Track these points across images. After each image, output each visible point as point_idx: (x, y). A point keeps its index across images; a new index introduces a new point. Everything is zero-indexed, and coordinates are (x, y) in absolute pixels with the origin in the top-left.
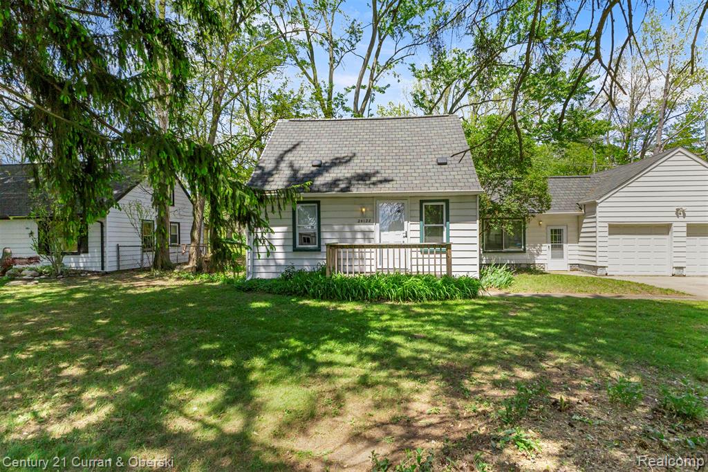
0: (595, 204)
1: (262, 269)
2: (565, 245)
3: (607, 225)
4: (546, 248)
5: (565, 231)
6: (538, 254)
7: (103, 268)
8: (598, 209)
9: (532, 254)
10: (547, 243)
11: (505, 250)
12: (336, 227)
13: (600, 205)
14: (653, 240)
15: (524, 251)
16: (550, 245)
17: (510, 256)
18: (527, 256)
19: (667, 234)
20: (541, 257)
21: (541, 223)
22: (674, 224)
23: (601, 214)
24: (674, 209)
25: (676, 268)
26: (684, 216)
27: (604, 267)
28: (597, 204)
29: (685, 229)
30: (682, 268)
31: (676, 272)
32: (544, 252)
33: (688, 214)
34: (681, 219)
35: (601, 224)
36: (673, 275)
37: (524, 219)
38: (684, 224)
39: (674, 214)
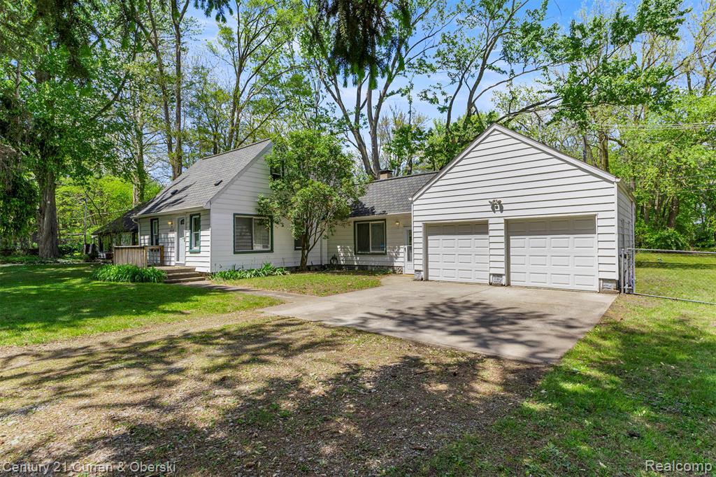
3: (421, 224)
4: (403, 250)
6: (397, 257)
8: (414, 207)
9: (392, 257)
10: (403, 244)
11: (371, 252)
13: (415, 203)
14: (473, 241)
15: (385, 254)
16: (406, 247)
17: (373, 258)
18: (387, 258)
19: (487, 233)
20: (399, 260)
21: (398, 224)
22: (491, 221)
23: (416, 213)
24: (487, 202)
25: (494, 275)
26: (502, 210)
27: (420, 271)
28: (412, 202)
29: (502, 227)
30: (500, 275)
31: (493, 280)
32: (401, 255)
33: (505, 207)
34: (498, 214)
35: (416, 224)
36: (491, 284)
37: (385, 220)
38: (502, 220)
39: (489, 208)
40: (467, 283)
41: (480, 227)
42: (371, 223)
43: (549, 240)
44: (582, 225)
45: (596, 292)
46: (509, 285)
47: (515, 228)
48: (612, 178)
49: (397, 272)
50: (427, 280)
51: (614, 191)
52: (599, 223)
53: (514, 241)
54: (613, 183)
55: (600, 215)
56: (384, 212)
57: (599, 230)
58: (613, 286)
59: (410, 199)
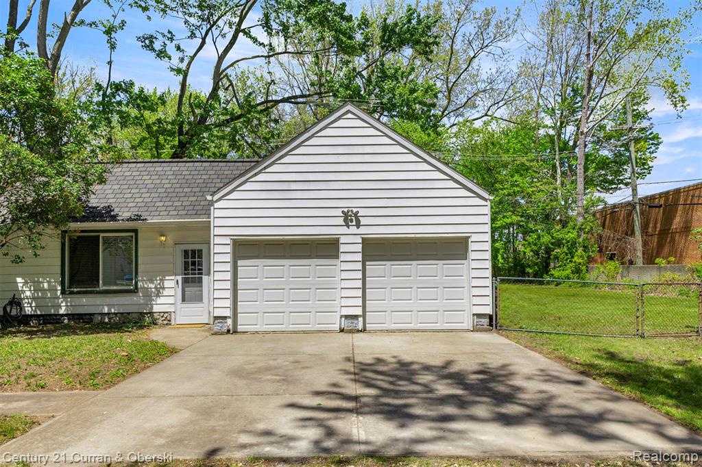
0: (212, 205)
2: (205, 278)
3: (228, 241)
4: (172, 284)
6: (158, 296)
9: (146, 296)
10: (175, 274)
11: (102, 287)
13: (216, 205)
14: (312, 268)
16: (180, 278)
17: (109, 299)
18: (138, 299)
19: (337, 257)
20: (164, 300)
21: (163, 238)
22: (343, 239)
23: (218, 222)
24: (341, 213)
25: (347, 317)
26: (358, 225)
27: (225, 318)
28: (212, 203)
29: (359, 248)
30: (356, 317)
31: (345, 324)
32: (169, 292)
33: (363, 221)
34: (353, 230)
35: (217, 240)
36: (342, 331)
37: (136, 231)
38: (359, 239)
39: (341, 221)
40: (304, 332)
41: (326, 248)
42: (102, 235)
43: (414, 267)
44: (454, 248)
45: (468, 331)
46: (364, 330)
47: (377, 250)
48: (485, 195)
49: (160, 322)
50: (235, 332)
51: (487, 210)
52: (472, 247)
53: (372, 267)
54: (486, 200)
55: (474, 238)
56: (138, 218)
57: (472, 255)
58: (486, 321)
59: (209, 198)
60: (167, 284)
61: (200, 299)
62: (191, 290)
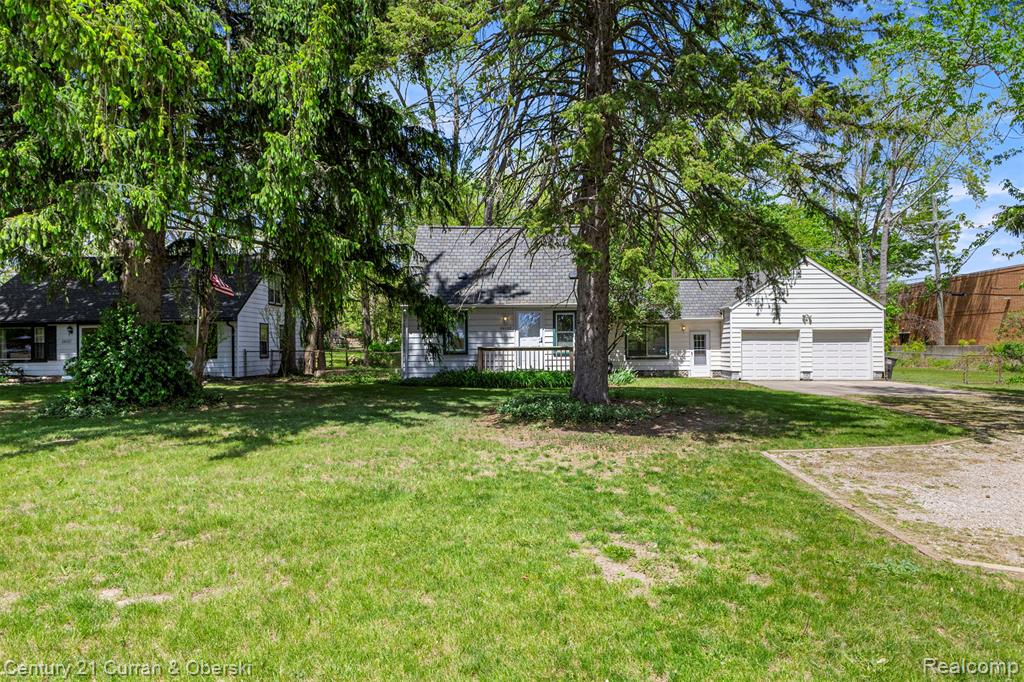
0: (729, 311)
1: (415, 370)
2: (708, 351)
3: (739, 331)
4: (690, 354)
5: (707, 337)
6: (682, 361)
7: (233, 373)
8: (732, 315)
9: (674, 361)
10: (690, 348)
11: (649, 356)
12: (480, 333)
13: (733, 312)
15: (668, 357)
16: (693, 351)
17: (653, 362)
18: (670, 362)
19: (798, 340)
20: (684, 363)
21: (684, 328)
22: (801, 330)
23: (734, 320)
24: (801, 316)
25: (804, 372)
26: (810, 323)
27: (738, 372)
29: (811, 335)
30: (809, 373)
31: (803, 376)
32: (687, 359)
33: (813, 321)
34: (808, 325)
35: (734, 330)
36: (801, 380)
37: (668, 324)
38: (811, 331)
39: (802, 320)
41: (792, 335)
43: (839, 346)
44: (862, 336)
45: (872, 380)
46: (813, 380)
47: (820, 336)
48: (881, 307)
49: (682, 376)
50: (742, 380)
51: (882, 315)
52: (873, 335)
54: (881, 309)
55: (874, 330)
57: (874, 340)
58: (880, 375)
59: (729, 307)
60: (687, 354)
61: (705, 363)
62: (700, 358)
